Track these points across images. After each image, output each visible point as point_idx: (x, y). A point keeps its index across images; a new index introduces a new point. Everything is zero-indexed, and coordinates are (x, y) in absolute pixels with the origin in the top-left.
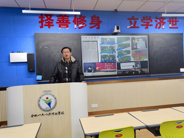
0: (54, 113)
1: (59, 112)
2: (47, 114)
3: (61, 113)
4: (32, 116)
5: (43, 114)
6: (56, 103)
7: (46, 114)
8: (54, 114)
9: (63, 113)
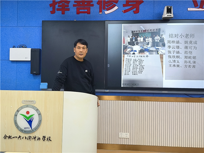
0: (35, 137)
1: (44, 137)
2: (26, 138)
3: (46, 139)
4: (5, 137)
5: (20, 137)
6: (40, 121)
7: (24, 138)
8: (36, 139)
9: (49, 139)
